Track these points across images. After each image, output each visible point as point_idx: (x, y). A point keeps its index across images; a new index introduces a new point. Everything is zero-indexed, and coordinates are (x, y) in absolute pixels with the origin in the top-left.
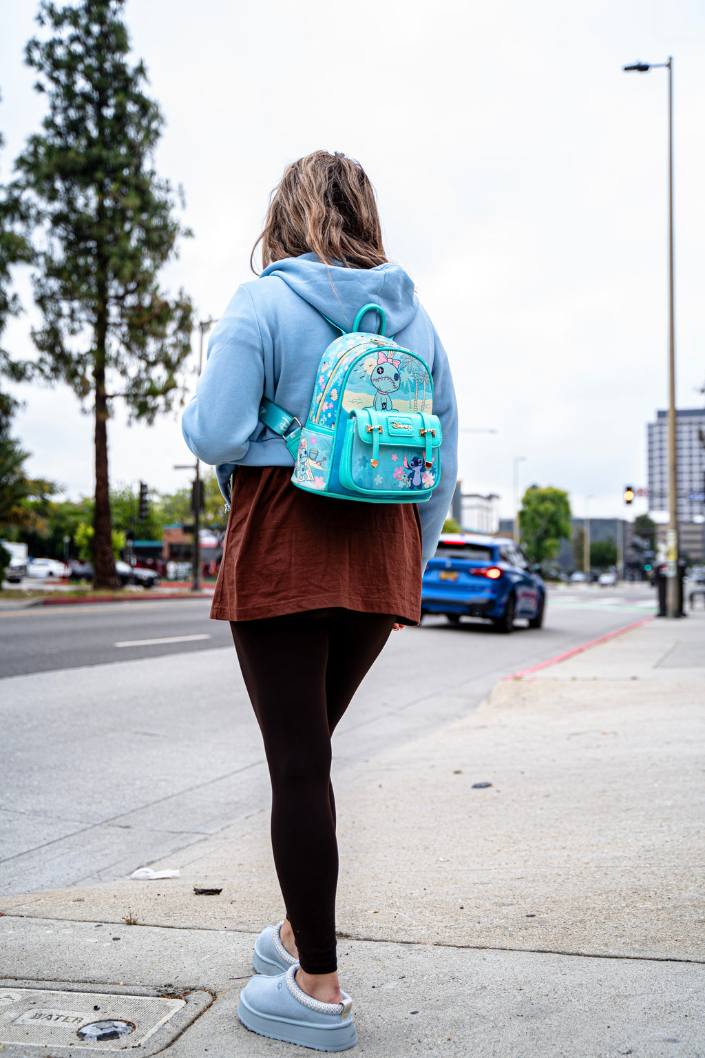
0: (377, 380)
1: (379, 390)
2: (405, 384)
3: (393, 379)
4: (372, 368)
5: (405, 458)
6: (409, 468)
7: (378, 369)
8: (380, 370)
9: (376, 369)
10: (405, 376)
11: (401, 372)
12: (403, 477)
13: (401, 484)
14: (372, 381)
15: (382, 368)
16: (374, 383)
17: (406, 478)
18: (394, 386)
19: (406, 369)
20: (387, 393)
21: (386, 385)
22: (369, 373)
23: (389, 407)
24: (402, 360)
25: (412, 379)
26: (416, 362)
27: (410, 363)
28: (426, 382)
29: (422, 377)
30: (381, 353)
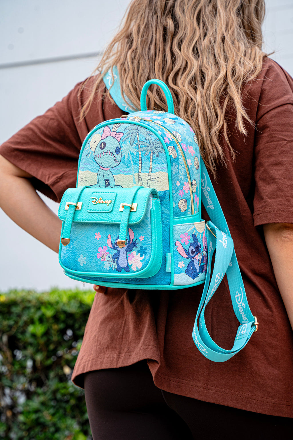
0: (99, 156)
1: (101, 166)
2: (126, 158)
3: (114, 153)
5: (109, 237)
6: (114, 248)
7: (101, 145)
8: (103, 146)
9: (99, 145)
10: (128, 149)
11: (123, 144)
12: (107, 258)
13: (107, 266)
14: (95, 157)
15: (104, 143)
16: (97, 159)
17: (111, 259)
18: (115, 160)
19: (128, 141)
20: (108, 168)
23: (112, 183)
24: (125, 132)
25: (134, 151)
26: (144, 132)
27: (135, 134)
28: (153, 153)
29: (148, 148)
30: (107, 127)
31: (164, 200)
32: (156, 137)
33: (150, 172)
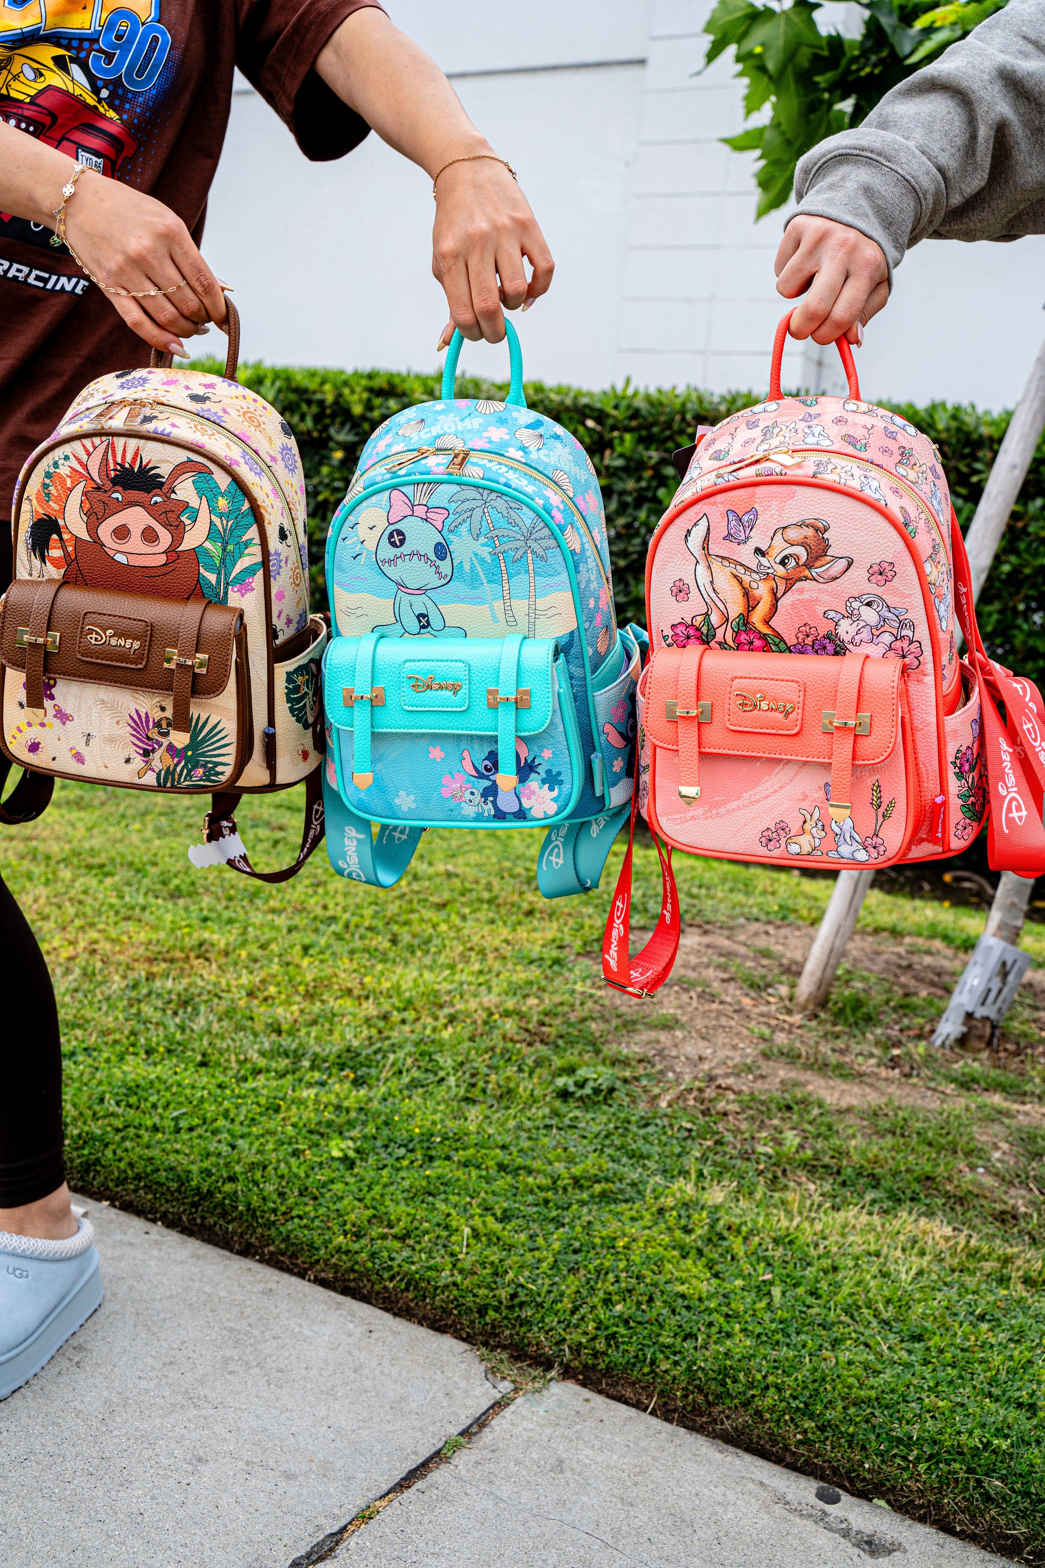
0: (392, 561)
1: (400, 585)
2: (467, 568)
3: (433, 558)
4: (377, 532)
5: (466, 754)
6: (481, 776)
7: (391, 535)
8: (397, 538)
9: (385, 537)
10: (465, 548)
11: (451, 537)
12: (468, 796)
13: (470, 810)
14: (379, 564)
15: (400, 533)
16: (386, 568)
18: (437, 572)
19: (464, 528)
20: (422, 590)
21: (419, 573)
22: (371, 545)
23: (435, 621)
24: (452, 507)
25: (485, 552)
26: (500, 504)
27: (478, 512)
28: (534, 552)
29: (518, 544)
30: (395, 492)
31: (573, 651)
32: (532, 515)
33: (532, 596)
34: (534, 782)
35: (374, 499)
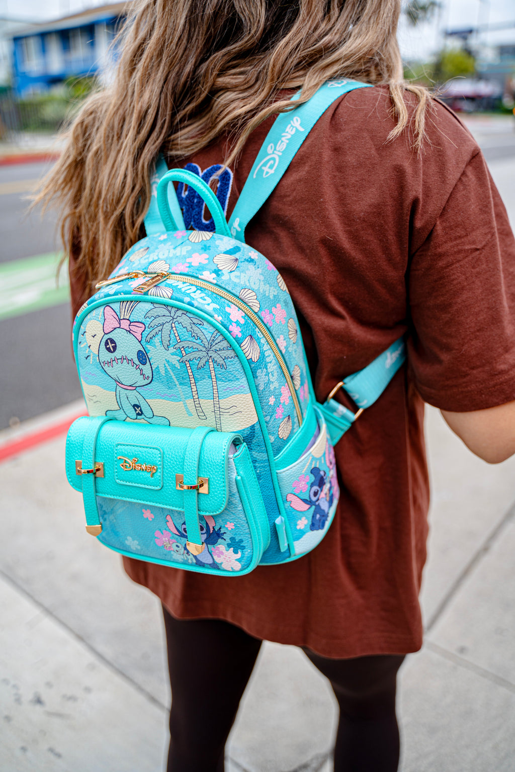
0: (110, 363)
1: (118, 382)
2: (163, 372)
3: (137, 362)
4: (98, 338)
6: (182, 536)
7: (107, 343)
8: (111, 345)
9: (103, 343)
10: (159, 355)
11: (148, 347)
13: (179, 557)
14: (102, 365)
15: (112, 341)
16: (106, 367)
18: (142, 374)
19: (157, 340)
20: (133, 387)
21: (129, 374)
22: (94, 349)
23: (146, 411)
24: (147, 322)
25: (175, 360)
26: (185, 320)
27: (167, 327)
28: (214, 361)
29: (201, 354)
30: (108, 308)
31: (254, 441)
32: (212, 330)
33: (216, 397)
34: (221, 546)
35: (94, 313)
